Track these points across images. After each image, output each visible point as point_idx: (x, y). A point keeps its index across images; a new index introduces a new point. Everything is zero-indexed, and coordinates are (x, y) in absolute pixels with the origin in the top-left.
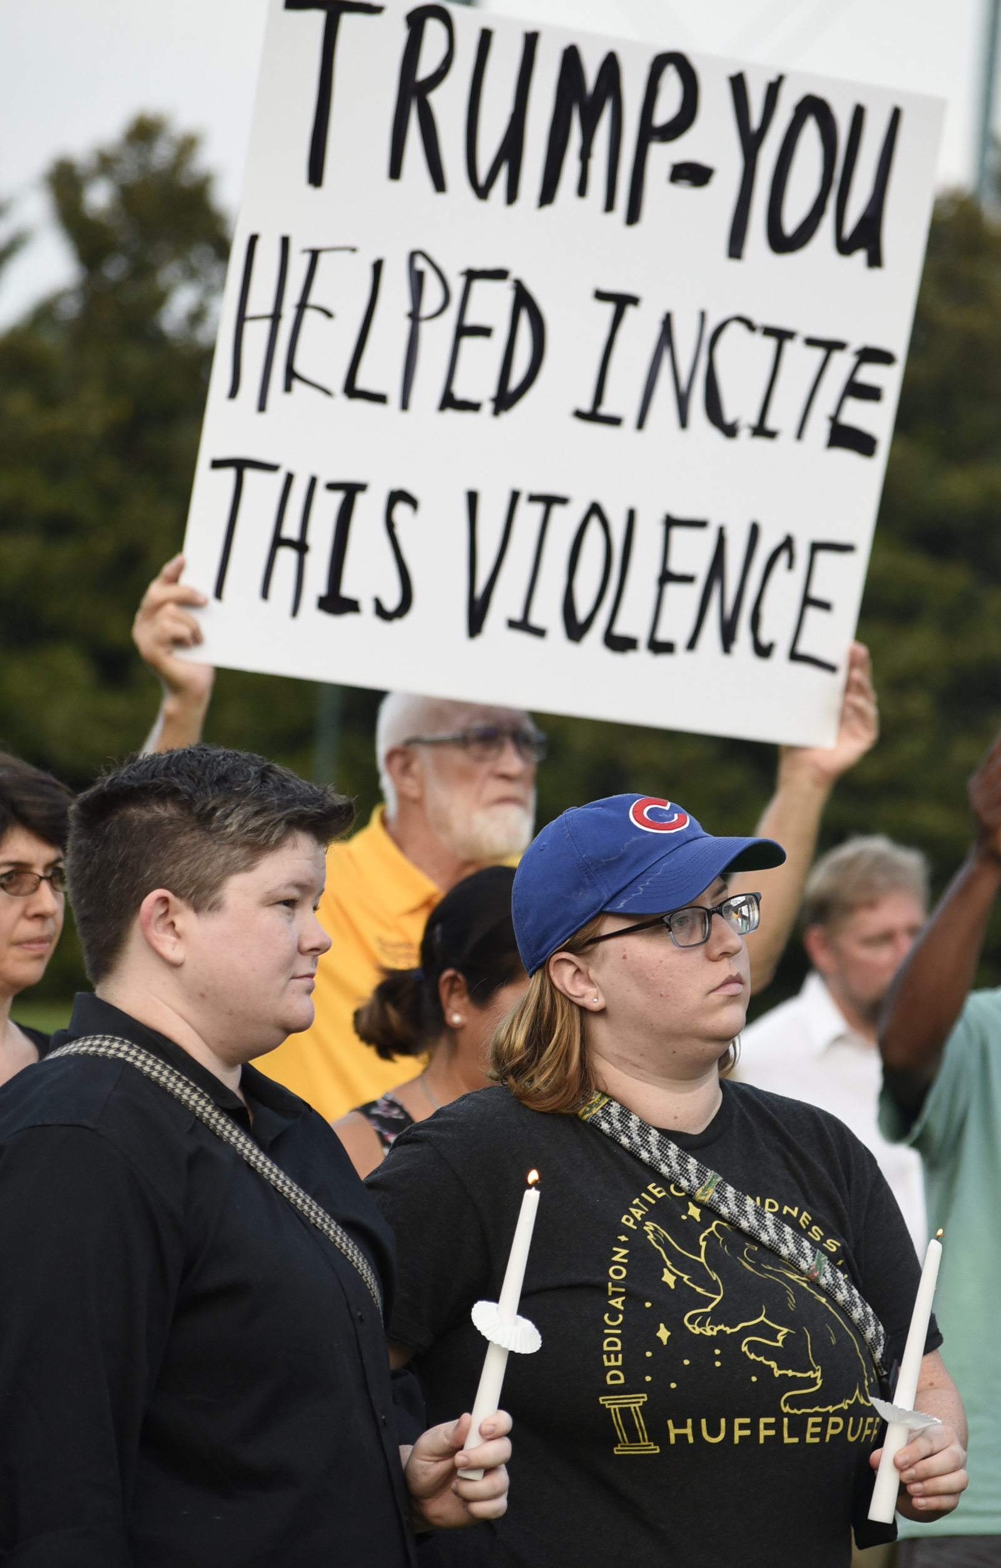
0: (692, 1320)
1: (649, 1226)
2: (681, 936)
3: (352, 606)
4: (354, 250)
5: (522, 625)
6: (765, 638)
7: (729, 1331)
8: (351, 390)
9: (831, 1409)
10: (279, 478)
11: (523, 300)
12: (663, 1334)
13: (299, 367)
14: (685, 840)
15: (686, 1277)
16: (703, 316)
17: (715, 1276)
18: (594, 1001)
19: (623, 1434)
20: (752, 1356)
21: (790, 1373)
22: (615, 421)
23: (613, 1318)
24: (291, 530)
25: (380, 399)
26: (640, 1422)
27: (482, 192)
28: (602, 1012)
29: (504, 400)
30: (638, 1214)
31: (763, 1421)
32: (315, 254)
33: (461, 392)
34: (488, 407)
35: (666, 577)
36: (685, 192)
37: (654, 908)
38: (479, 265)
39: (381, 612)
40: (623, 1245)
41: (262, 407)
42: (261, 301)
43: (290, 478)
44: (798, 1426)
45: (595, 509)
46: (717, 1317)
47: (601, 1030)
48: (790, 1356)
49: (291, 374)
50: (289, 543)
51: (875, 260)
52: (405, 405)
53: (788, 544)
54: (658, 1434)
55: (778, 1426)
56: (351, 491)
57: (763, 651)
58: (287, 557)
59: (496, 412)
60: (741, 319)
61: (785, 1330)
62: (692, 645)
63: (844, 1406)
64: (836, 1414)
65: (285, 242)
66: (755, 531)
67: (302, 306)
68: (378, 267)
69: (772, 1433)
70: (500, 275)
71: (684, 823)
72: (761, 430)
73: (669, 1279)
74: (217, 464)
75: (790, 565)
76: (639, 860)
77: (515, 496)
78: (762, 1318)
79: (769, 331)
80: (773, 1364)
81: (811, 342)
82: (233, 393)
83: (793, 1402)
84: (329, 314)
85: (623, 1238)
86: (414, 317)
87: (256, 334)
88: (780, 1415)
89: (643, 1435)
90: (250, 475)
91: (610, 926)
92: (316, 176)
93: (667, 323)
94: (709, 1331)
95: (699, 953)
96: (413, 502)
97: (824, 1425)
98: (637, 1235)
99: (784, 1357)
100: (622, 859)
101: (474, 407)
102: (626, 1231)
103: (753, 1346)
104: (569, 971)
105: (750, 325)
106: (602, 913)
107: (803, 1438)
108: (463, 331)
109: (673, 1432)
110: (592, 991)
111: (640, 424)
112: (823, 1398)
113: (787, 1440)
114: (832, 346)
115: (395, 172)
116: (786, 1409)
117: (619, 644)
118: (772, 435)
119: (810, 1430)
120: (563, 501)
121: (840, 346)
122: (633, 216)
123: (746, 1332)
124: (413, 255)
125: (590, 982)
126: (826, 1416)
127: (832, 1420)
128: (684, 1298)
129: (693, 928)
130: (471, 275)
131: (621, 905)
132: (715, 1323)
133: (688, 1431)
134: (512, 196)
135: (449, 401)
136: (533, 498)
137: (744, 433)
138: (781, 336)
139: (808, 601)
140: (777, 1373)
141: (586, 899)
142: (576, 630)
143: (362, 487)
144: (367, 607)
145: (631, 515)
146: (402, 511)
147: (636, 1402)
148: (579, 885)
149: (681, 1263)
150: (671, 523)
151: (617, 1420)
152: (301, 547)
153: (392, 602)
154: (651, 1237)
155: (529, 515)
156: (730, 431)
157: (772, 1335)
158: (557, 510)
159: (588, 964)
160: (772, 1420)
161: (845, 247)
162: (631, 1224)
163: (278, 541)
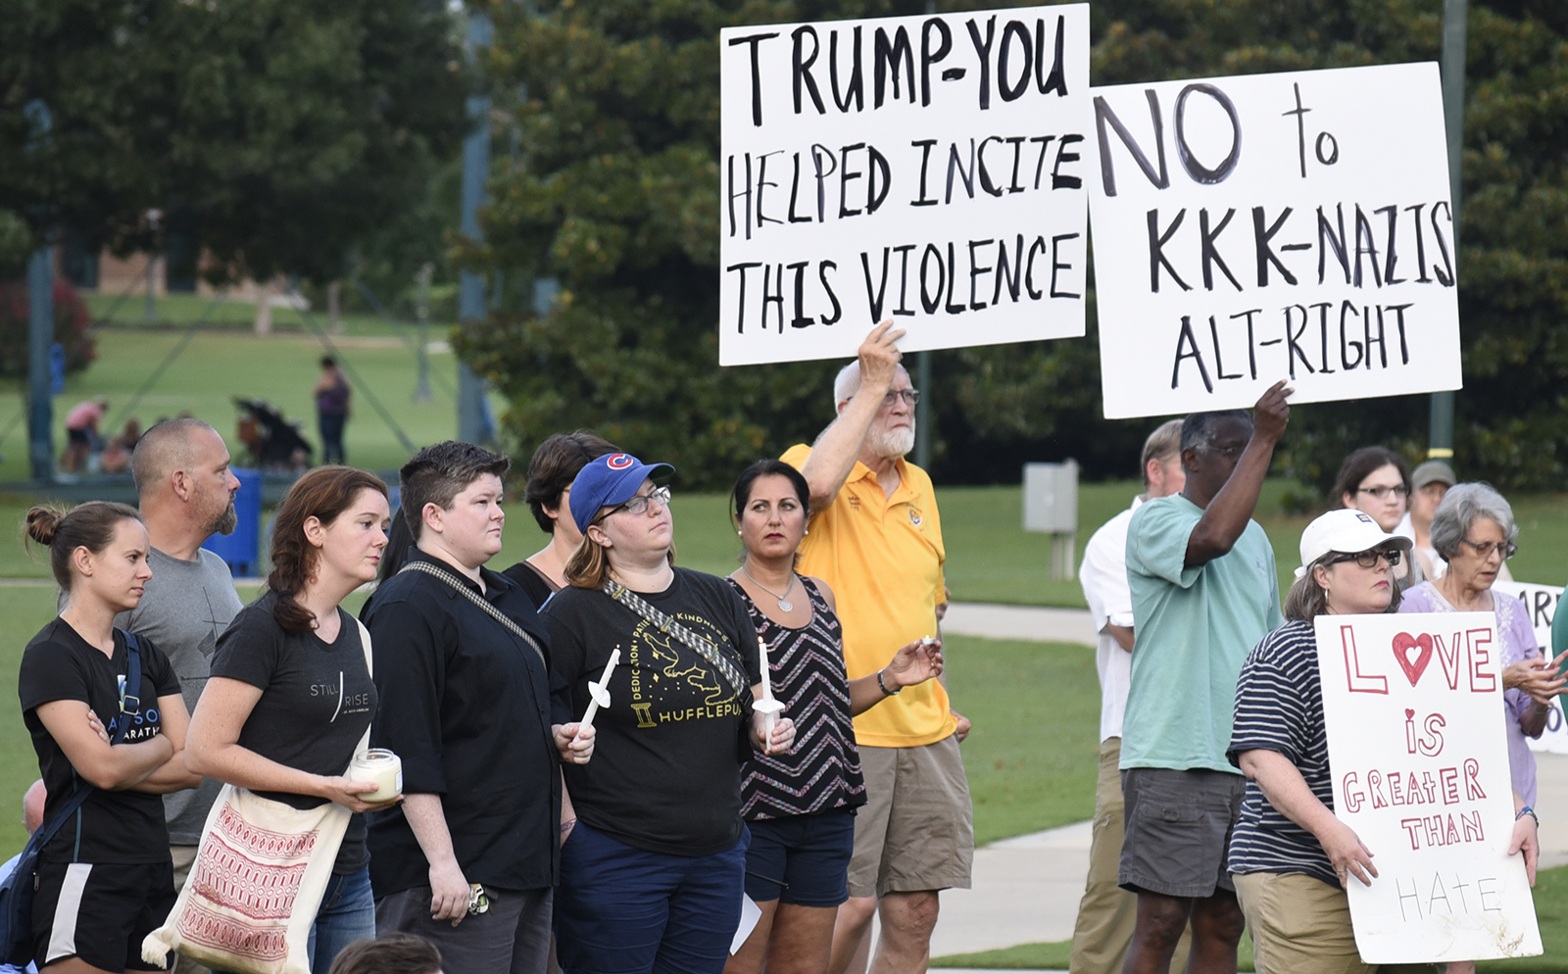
0: (667, 671)
1: (645, 635)
2: (636, 510)
3: (810, 322)
4: (783, 152)
5: (902, 311)
6: (1035, 290)
7: (682, 674)
8: (792, 219)
9: (725, 702)
10: (763, 268)
11: (874, 155)
12: (656, 678)
13: (763, 214)
14: (630, 470)
15: (662, 654)
16: (972, 141)
17: (674, 652)
18: (607, 544)
19: (641, 719)
20: (692, 684)
21: (708, 689)
22: (934, 202)
23: (636, 672)
24: (772, 292)
25: (809, 219)
26: (648, 714)
27: (844, 109)
28: (612, 547)
29: (873, 206)
30: (640, 630)
31: (698, 709)
32: (763, 159)
33: (849, 207)
34: (865, 211)
35: (975, 272)
36: (952, 83)
37: (620, 501)
38: (848, 145)
39: (825, 321)
40: (635, 644)
41: (748, 237)
42: (740, 186)
43: (768, 267)
44: (713, 710)
45: (931, 247)
46: (677, 669)
47: (613, 555)
48: (707, 682)
49: (760, 218)
50: (773, 299)
51: (1063, 92)
52: (821, 220)
53: (1040, 240)
54: (656, 719)
55: (705, 711)
56: (800, 267)
57: (1036, 296)
58: (773, 306)
59: (870, 213)
60: (993, 138)
61: (704, 672)
62: (995, 302)
63: (731, 700)
64: (728, 703)
65: (747, 156)
66: (1020, 238)
67: (761, 184)
68: (796, 157)
69: (702, 714)
70: (861, 146)
71: (632, 461)
72: (1014, 189)
73: (656, 655)
74: (730, 269)
75: (1043, 251)
76: (612, 483)
77: (887, 250)
78: (695, 667)
79: (1009, 140)
80: (701, 686)
81: (1033, 140)
82: (733, 234)
83: (710, 700)
84: (775, 185)
85: (635, 642)
86: (819, 176)
87: (740, 203)
88: (705, 706)
89: (650, 719)
90: (746, 270)
91: (607, 511)
92: (758, 121)
93: (954, 148)
94: (674, 675)
95: (645, 514)
96: (834, 265)
97: (723, 709)
98: (641, 640)
99: (705, 683)
100: (606, 482)
101: (858, 212)
102: (636, 638)
103: (692, 679)
104: (596, 533)
105: (999, 140)
106: (602, 507)
107: (715, 715)
108: (845, 177)
109: (662, 718)
110: (606, 539)
111: (948, 201)
112: (722, 697)
113: (709, 716)
114: (1046, 140)
115: (798, 110)
116: (707, 704)
117: (954, 310)
118: (1022, 190)
119: (718, 711)
120: (913, 247)
121: (1052, 138)
122: (926, 101)
123: (689, 674)
124: (813, 147)
125: (605, 536)
126: (724, 705)
127: (726, 706)
128: (664, 663)
129: (641, 505)
130: (845, 150)
131: (608, 502)
132: (676, 671)
133: (668, 717)
134: (860, 107)
135: (844, 213)
136: (895, 250)
137: (1005, 192)
138: (1017, 141)
139: (1056, 266)
140: (703, 689)
141: (595, 502)
142: (930, 308)
143: (806, 264)
144: (818, 320)
145: (951, 246)
146: (828, 270)
147: (646, 706)
148: (591, 497)
149: (659, 648)
150: (972, 245)
151: (639, 713)
152: (779, 299)
153: (830, 316)
154: (646, 640)
155: (895, 258)
156: (998, 193)
157: (699, 674)
158: (910, 252)
159: (603, 528)
160: (702, 709)
161: (1044, 90)
162: (638, 635)
163: (767, 299)
